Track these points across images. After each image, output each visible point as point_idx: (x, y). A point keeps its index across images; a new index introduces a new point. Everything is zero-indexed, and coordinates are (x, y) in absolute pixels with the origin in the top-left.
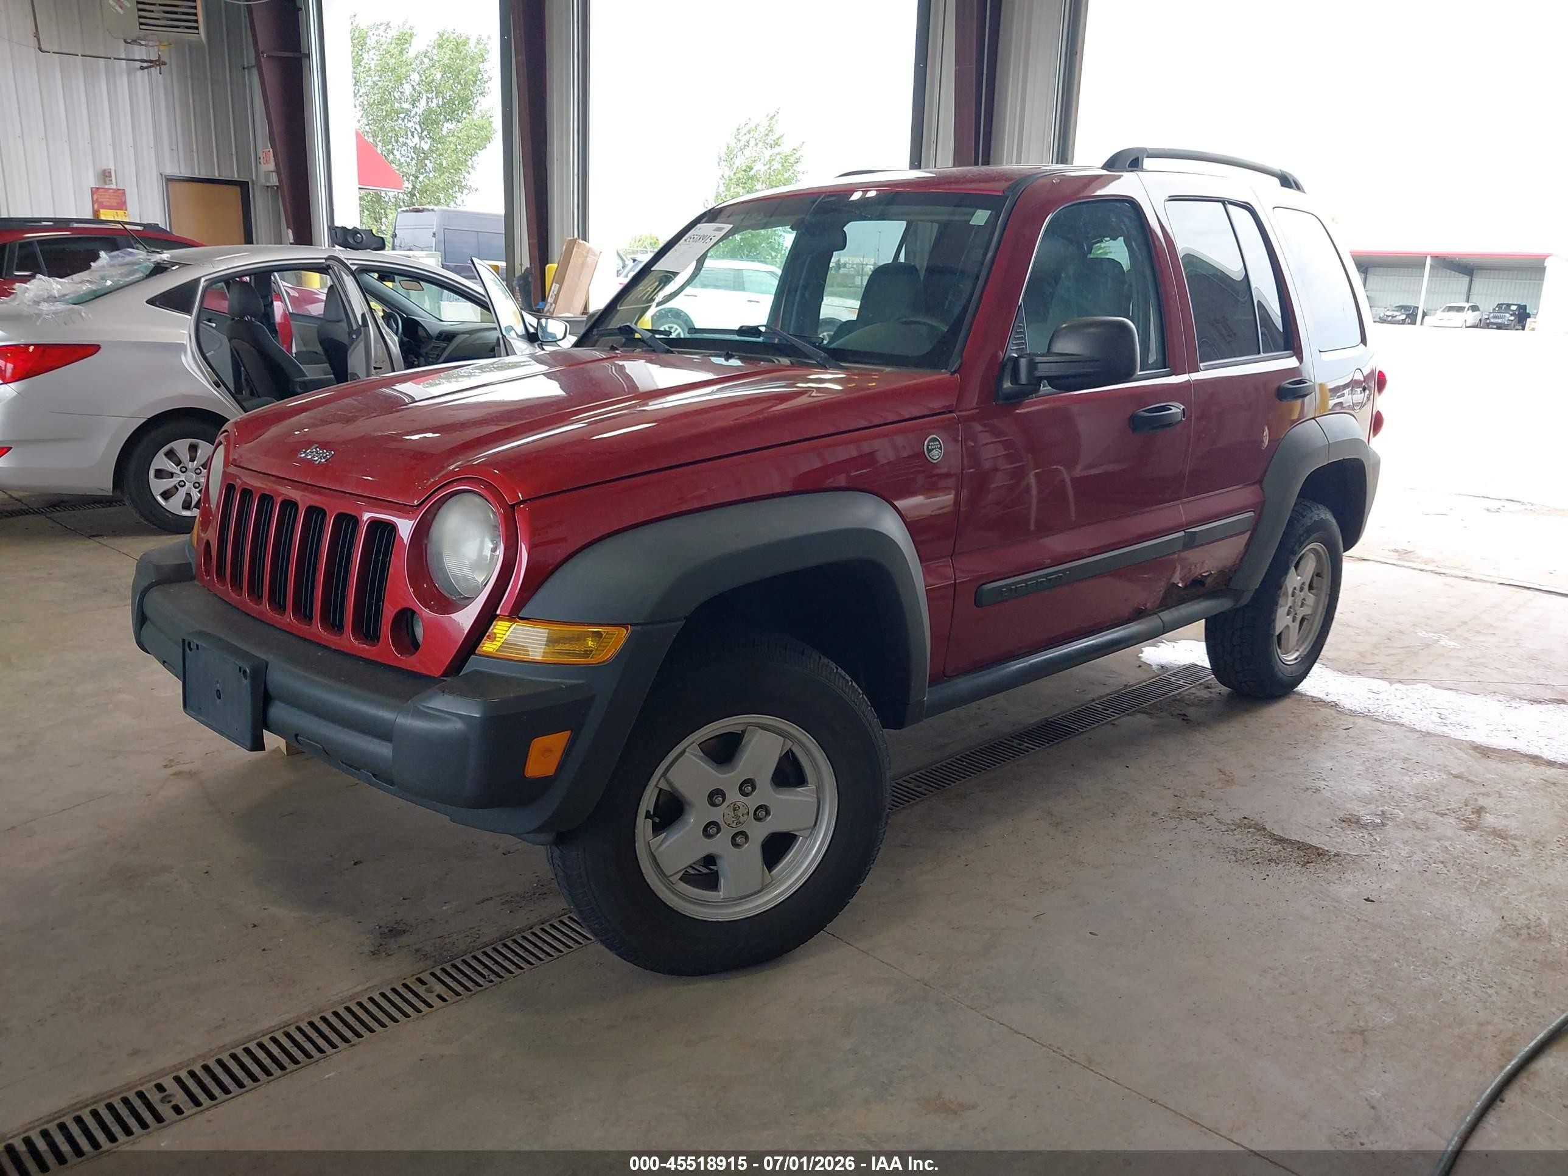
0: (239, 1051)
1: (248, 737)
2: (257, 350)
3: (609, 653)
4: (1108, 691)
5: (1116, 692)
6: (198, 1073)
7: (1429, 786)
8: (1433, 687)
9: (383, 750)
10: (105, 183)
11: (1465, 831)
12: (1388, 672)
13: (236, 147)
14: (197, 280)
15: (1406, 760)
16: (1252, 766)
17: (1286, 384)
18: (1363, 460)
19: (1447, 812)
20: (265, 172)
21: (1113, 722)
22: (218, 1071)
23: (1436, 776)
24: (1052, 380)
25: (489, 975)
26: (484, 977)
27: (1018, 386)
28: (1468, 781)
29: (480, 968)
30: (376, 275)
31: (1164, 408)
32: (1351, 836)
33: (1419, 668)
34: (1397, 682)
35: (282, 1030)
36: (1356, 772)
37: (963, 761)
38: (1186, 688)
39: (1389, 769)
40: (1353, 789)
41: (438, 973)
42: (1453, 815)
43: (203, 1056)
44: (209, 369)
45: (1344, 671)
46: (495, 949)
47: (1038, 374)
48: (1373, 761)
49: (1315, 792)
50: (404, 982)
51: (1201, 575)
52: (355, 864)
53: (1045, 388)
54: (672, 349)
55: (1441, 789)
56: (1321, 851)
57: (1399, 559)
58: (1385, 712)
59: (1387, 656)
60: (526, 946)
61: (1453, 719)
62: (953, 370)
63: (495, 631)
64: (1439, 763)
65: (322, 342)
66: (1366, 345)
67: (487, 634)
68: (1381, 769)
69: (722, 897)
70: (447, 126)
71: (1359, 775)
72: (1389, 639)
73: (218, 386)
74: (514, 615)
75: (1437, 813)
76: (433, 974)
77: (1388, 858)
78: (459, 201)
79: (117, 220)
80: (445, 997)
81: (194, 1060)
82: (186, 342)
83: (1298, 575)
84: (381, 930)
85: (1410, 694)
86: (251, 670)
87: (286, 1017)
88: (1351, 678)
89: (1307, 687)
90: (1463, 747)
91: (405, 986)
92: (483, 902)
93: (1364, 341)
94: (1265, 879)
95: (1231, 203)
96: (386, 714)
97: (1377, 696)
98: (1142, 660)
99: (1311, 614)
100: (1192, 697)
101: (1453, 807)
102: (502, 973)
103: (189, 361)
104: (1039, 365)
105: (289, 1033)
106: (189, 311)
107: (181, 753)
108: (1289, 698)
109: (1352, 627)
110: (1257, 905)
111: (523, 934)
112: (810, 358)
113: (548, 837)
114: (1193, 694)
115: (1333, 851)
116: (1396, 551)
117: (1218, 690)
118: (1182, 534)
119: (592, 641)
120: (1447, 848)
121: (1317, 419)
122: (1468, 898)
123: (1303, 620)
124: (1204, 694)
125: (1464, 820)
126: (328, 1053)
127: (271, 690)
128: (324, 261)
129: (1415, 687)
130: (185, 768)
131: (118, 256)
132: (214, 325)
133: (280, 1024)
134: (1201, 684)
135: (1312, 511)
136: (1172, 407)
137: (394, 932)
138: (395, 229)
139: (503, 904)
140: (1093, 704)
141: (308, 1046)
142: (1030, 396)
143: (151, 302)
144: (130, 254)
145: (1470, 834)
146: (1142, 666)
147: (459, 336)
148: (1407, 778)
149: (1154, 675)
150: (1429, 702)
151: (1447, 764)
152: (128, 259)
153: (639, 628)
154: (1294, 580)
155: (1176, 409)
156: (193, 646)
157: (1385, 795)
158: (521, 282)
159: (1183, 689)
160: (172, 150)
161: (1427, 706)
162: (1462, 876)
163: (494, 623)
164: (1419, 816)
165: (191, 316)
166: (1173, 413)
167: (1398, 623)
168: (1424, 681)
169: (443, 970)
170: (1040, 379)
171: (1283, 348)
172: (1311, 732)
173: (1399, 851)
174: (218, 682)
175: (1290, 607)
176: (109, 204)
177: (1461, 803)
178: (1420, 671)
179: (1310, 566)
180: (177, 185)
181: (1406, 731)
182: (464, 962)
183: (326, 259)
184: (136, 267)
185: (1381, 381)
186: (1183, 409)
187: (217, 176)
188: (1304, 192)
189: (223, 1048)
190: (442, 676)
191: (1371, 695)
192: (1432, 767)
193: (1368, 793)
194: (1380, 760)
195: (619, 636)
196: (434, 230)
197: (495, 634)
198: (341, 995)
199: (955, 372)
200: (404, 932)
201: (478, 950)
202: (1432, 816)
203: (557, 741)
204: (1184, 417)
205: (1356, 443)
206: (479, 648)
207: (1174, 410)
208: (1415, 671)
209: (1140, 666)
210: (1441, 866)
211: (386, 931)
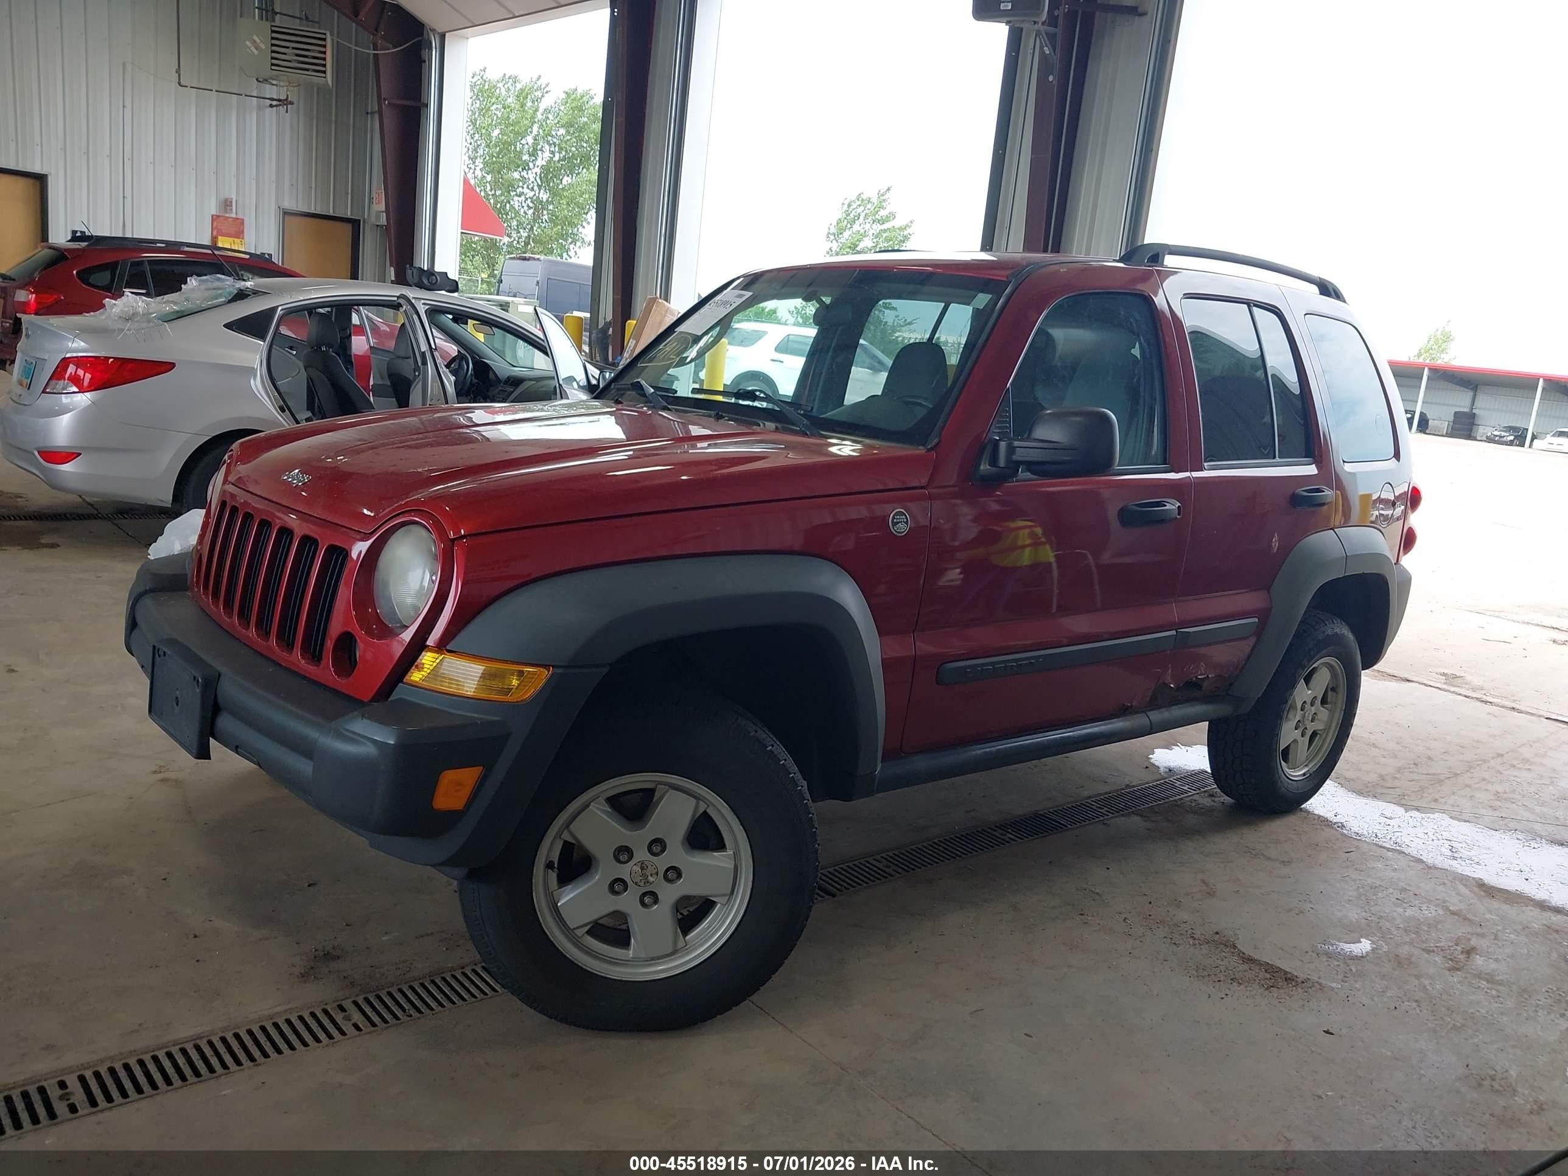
0: (147, 1059)
1: (195, 744)
2: (329, 380)
3: (529, 693)
4: (1107, 789)
5: (1116, 791)
6: (103, 1074)
7: (1422, 920)
8: (1451, 817)
9: (304, 767)
10: (226, 212)
11: (1449, 970)
12: (1406, 797)
13: (352, 186)
14: (274, 309)
15: (1404, 890)
16: (1238, 880)
17: (1300, 491)
18: (1386, 576)
19: (1435, 949)
20: (377, 212)
21: (1106, 822)
22: (122, 1074)
23: (1432, 911)
24: (1030, 466)
25: (409, 1010)
26: (404, 1010)
27: (994, 468)
28: (1465, 919)
29: (402, 1001)
30: (451, 317)
31: (1158, 504)
32: (1326, 964)
33: (1441, 797)
34: (1413, 809)
35: (193, 1042)
36: (1347, 898)
37: (940, 846)
38: (1191, 794)
39: (1383, 898)
40: (1339, 914)
41: (360, 1001)
42: (1441, 953)
43: (112, 1059)
44: (276, 394)
45: (1360, 793)
46: (422, 985)
47: (1015, 458)
48: (1367, 888)
49: (1297, 914)
50: (325, 1007)
51: (1197, 678)
52: (309, 886)
53: (1023, 474)
54: (670, 407)
55: (1433, 924)
56: (1289, 976)
57: (1445, 683)
58: (1393, 839)
59: (1409, 781)
60: (453, 984)
61: (1465, 853)
62: (929, 447)
63: (423, 661)
64: (1438, 897)
65: (390, 376)
66: (1399, 461)
67: (416, 664)
68: (1374, 897)
69: (631, 956)
70: (566, 180)
71: (1350, 901)
72: (1415, 764)
73: (283, 410)
74: (441, 647)
75: (1423, 950)
76: (355, 1003)
77: (1359, 990)
78: (571, 253)
79: (233, 248)
80: (361, 1026)
81: (102, 1061)
82: (256, 364)
83: (1309, 689)
84: (317, 953)
85: (1424, 823)
86: (204, 679)
87: (199, 1030)
88: (1364, 801)
89: (1318, 804)
90: (1468, 883)
91: (325, 1011)
92: (422, 936)
93: (1397, 455)
94: (1222, 998)
95: (1255, 306)
96: (312, 733)
97: (1388, 821)
98: (1152, 761)
99: (1324, 730)
100: (1193, 805)
101: (1442, 944)
102: (423, 1008)
103: (257, 384)
104: (1018, 449)
105: (199, 1046)
106: (262, 337)
107: (174, 761)
108: (1294, 814)
109: (1379, 748)
110: (1208, 1024)
111: (453, 973)
112: (793, 424)
113: (460, 872)
114: (1195, 800)
115: (1302, 977)
116: (1444, 674)
117: (1222, 799)
118: (1174, 632)
119: (516, 680)
120: (1425, 987)
121: (1336, 530)
122: (1435, 1041)
123: (1314, 734)
124: (1207, 802)
125: (1451, 959)
126: (231, 1070)
127: (220, 700)
128: (395, 299)
129: (1432, 816)
130: (172, 775)
131: (207, 281)
132: (295, 352)
133: (193, 1035)
134: (1205, 792)
135: (1326, 625)
136: (1166, 504)
137: (329, 957)
138: (501, 275)
139: (440, 941)
140: (1089, 801)
141: (214, 1061)
142: (1011, 480)
143: (228, 326)
144: (219, 279)
145: (1454, 974)
146: (1151, 767)
147: (525, 382)
148: (1400, 910)
149: (1160, 777)
150: (1443, 833)
151: (1447, 899)
152: (217, 284)
153: (560, 671)
154: (1302, 693)
155: (1172, 506)
156: (161, 653)
157: (1373, 924)
158: (600, 336)
159: (1186, 795)
160: (292, 185)
161: (1440, 837)
162: (1433, 1018)
163: (424, 653)
164: (1404, 951)
165: (264, 342)
166: (1168, 510)
167: (1429, 748)
168: (1443, 811)
169: (367, 1000)
170: (1018, 463)
171: (1304, 456)
172: (1309, 852)
173: (1373, 985)
174: (177, 689)
175: (1299, 721)
176: (227, 231)
177: (1452, 942)
178: (1441, 800)
179: (1322, 679)
180: (294, 219)
181: (1411, 861)
182: (390, 994)
183: (398, 297)
184: (220, 292)
185: (1414, 498)
186: (1179, 506)
187: (331, 213)
188: (1345, 301)
189: (132, 1053)
190: (370, 701)
191: (1383, 820)
192: (1430, 901)
193: (1354, 920)
194: (1376, 887)
195: (539, 677)
196: (538, 279)
197: (423, 664)
198: (259, 1013)
199: (932, 449)
200: (338, 957)
201: (405, 983)
202: (1416, 952)
203: (469, 776)
204: (1179, 515)
205: (1380, 557)
206: (407, 677)
207: (1168, 507)
208: (1436, 800)
209: (1147, 767)
210: (1414, 1004)
211: (321, 954)
